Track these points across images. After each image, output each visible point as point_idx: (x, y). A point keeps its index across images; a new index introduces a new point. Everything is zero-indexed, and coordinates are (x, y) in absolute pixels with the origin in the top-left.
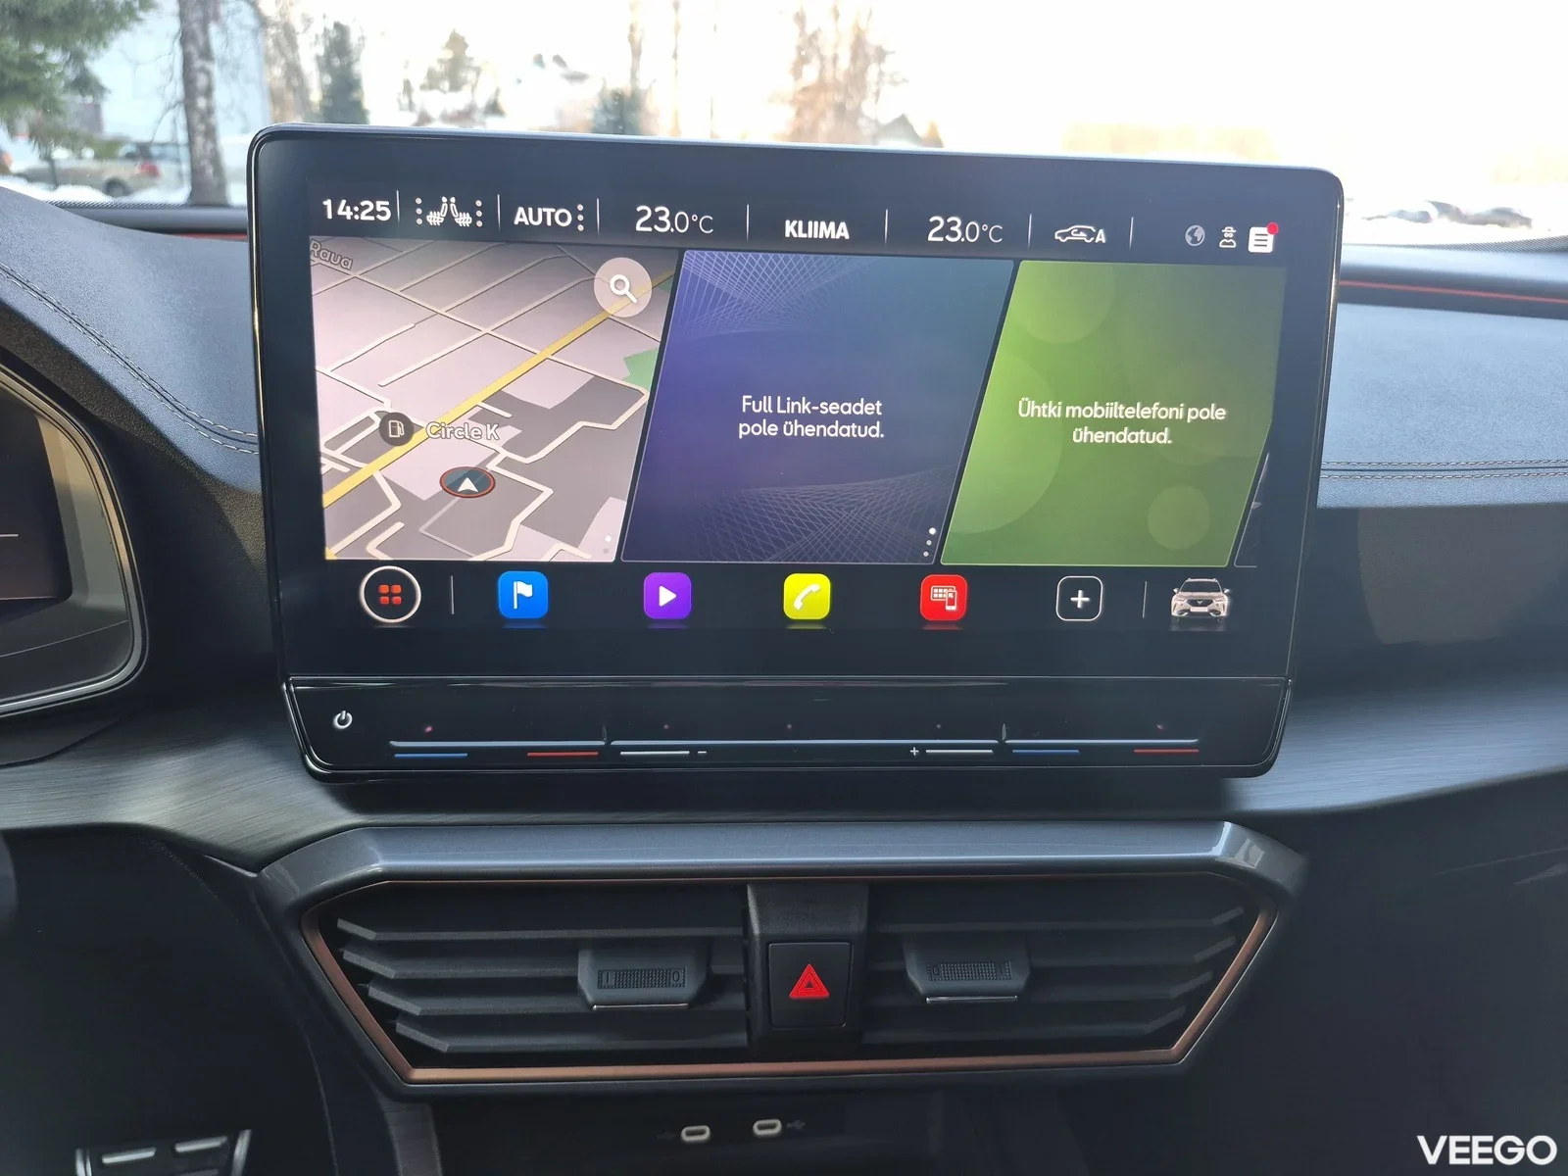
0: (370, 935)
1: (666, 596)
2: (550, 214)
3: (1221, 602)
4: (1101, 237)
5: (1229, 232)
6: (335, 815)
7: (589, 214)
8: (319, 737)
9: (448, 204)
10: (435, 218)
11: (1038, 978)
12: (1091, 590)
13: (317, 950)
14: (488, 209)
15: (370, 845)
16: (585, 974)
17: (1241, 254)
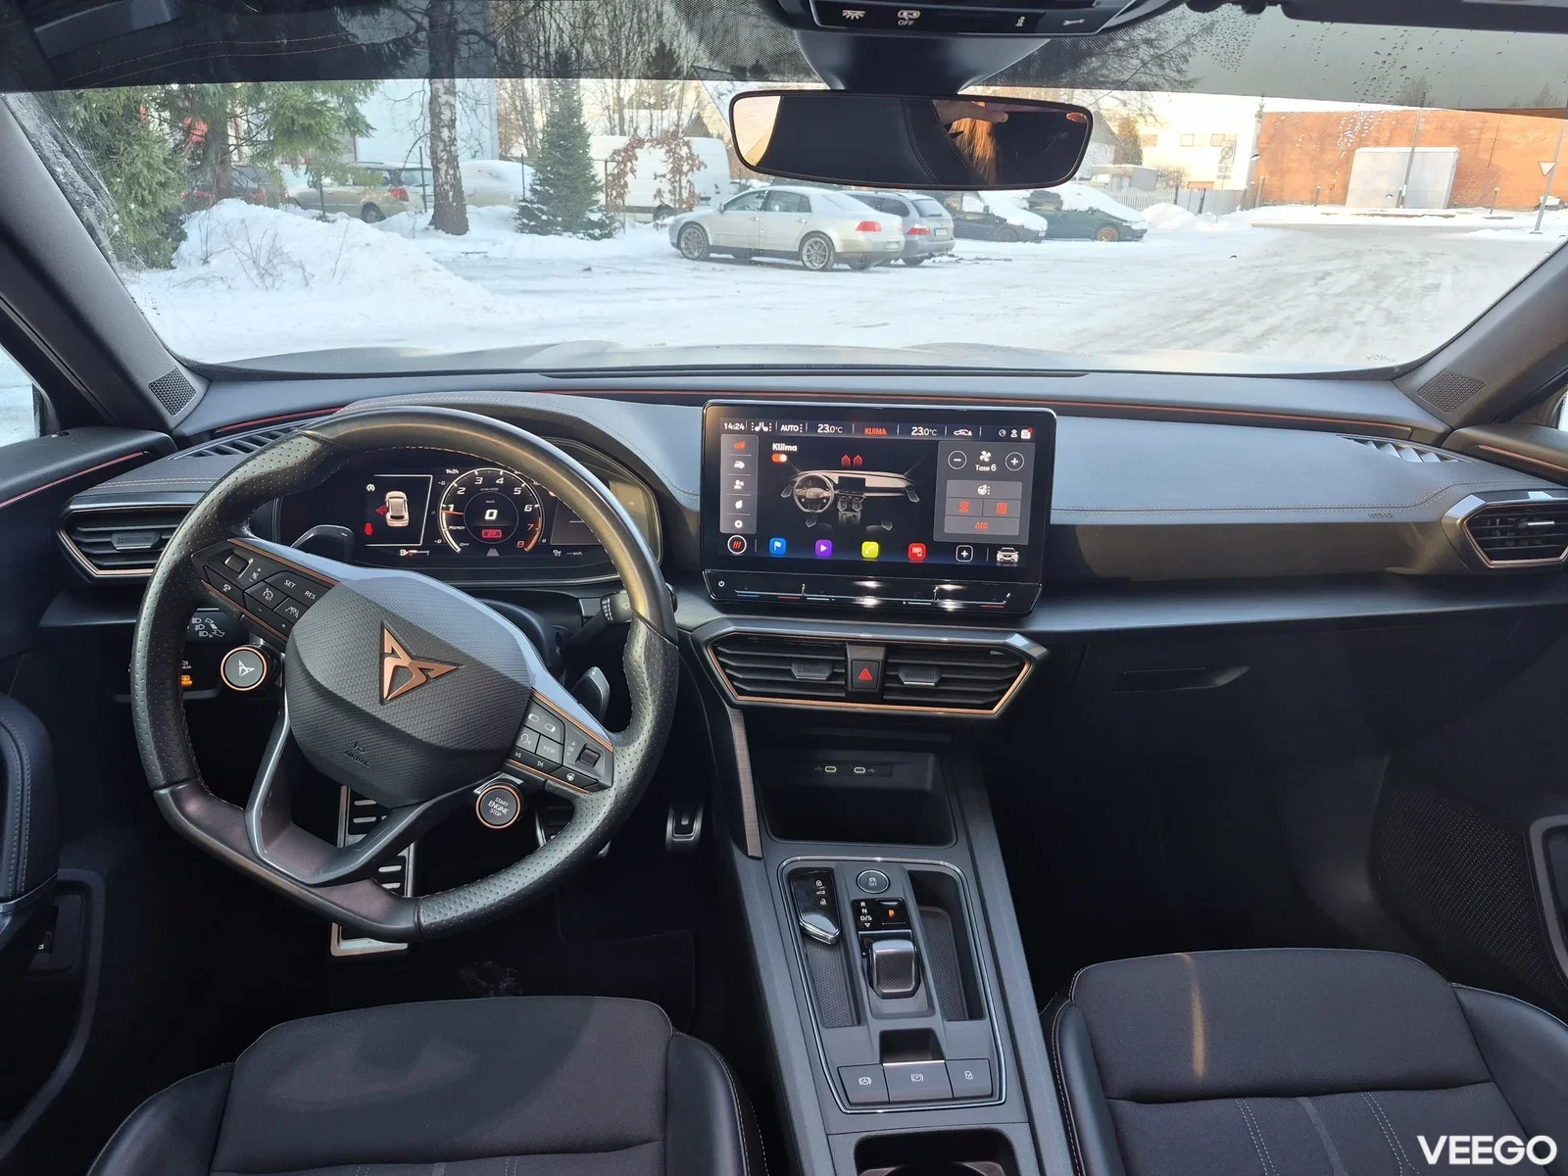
0: (728, 652)
1: (823, 548)
2: (794, 428)
3: (1015, 556)
4: (970, 433)
5: (1014, 431)
6: (716, 615)
7: (804, 427)
8: (715, 588)
9: (762, 424)
10: (757, 429)
11: (942, 681)
12: (968, 550)
13: (709, 655)
14: (774, 426)
15: (729, 623)
16: (794, 669)
17: (1019, 439)
